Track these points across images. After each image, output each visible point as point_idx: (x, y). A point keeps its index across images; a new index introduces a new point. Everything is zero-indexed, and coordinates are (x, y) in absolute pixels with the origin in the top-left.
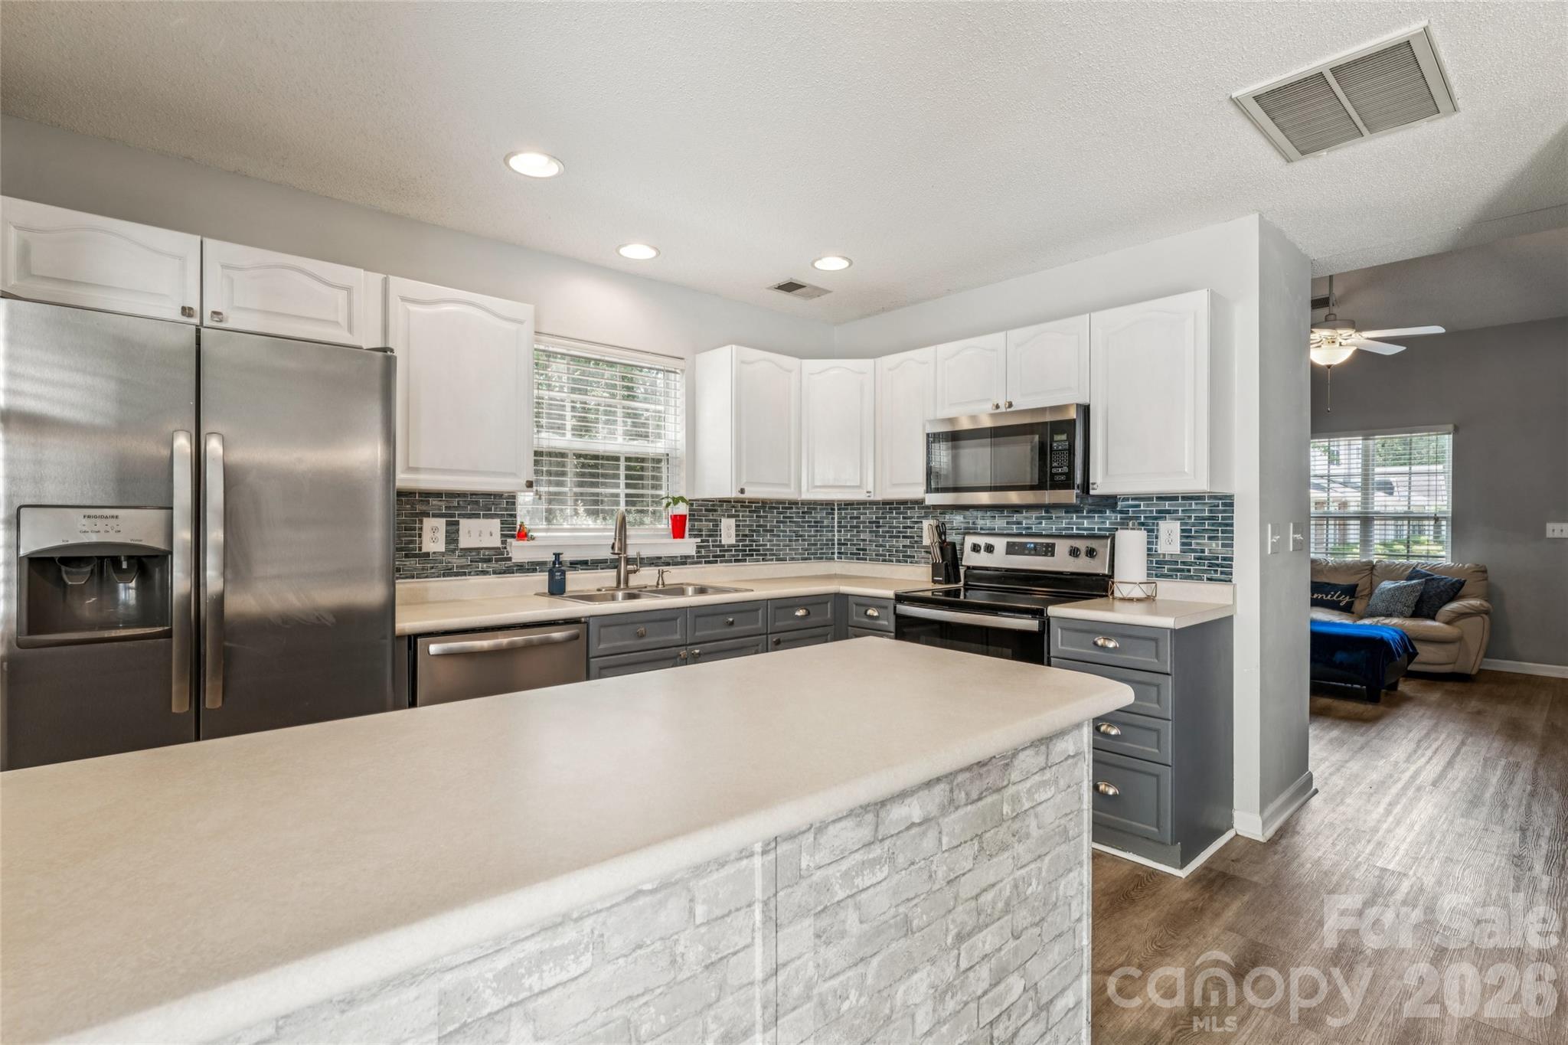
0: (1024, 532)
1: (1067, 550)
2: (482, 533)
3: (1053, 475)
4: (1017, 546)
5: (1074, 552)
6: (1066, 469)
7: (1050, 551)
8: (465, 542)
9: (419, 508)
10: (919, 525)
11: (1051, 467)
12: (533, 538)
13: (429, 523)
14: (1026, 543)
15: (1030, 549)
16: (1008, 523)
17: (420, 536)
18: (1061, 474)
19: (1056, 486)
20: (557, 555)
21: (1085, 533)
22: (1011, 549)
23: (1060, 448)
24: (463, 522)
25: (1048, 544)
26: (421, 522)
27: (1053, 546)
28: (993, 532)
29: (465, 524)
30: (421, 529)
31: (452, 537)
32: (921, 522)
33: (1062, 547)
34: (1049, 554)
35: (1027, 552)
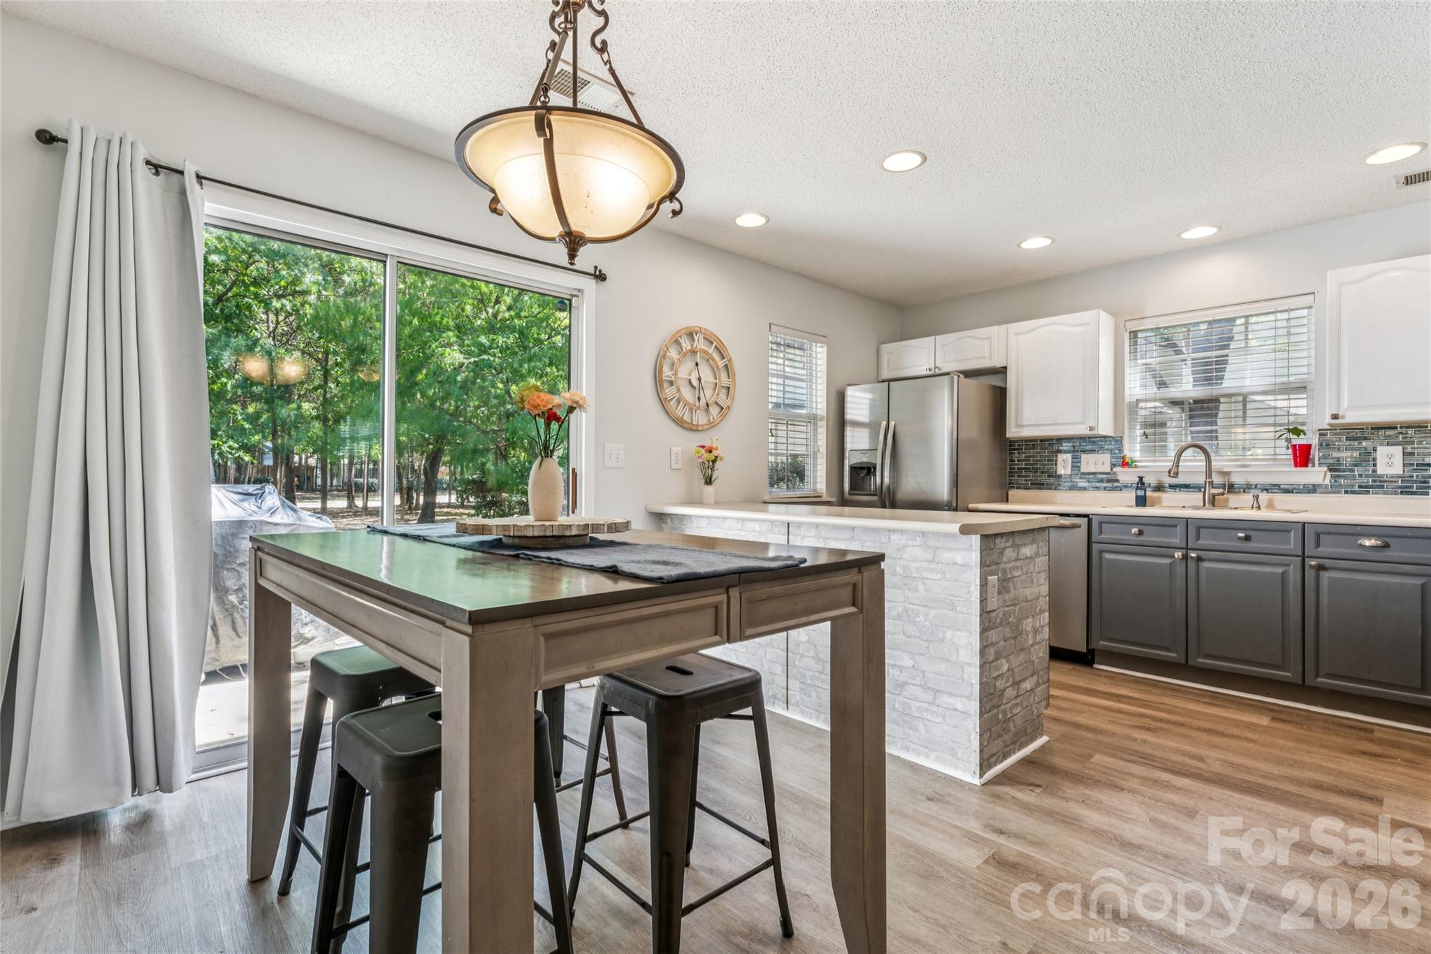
2: (1096, 462)
8: (1084, 469)
9: (1055, 448)
12: (1136, 467)
13: (1061, 457)
17: (1056, 465)
20: (1141, 478)
24: (1084, 456)
26: (1057, 456)
29: (1084, 457)
30: (1056, 460)
31: (1076, 465)
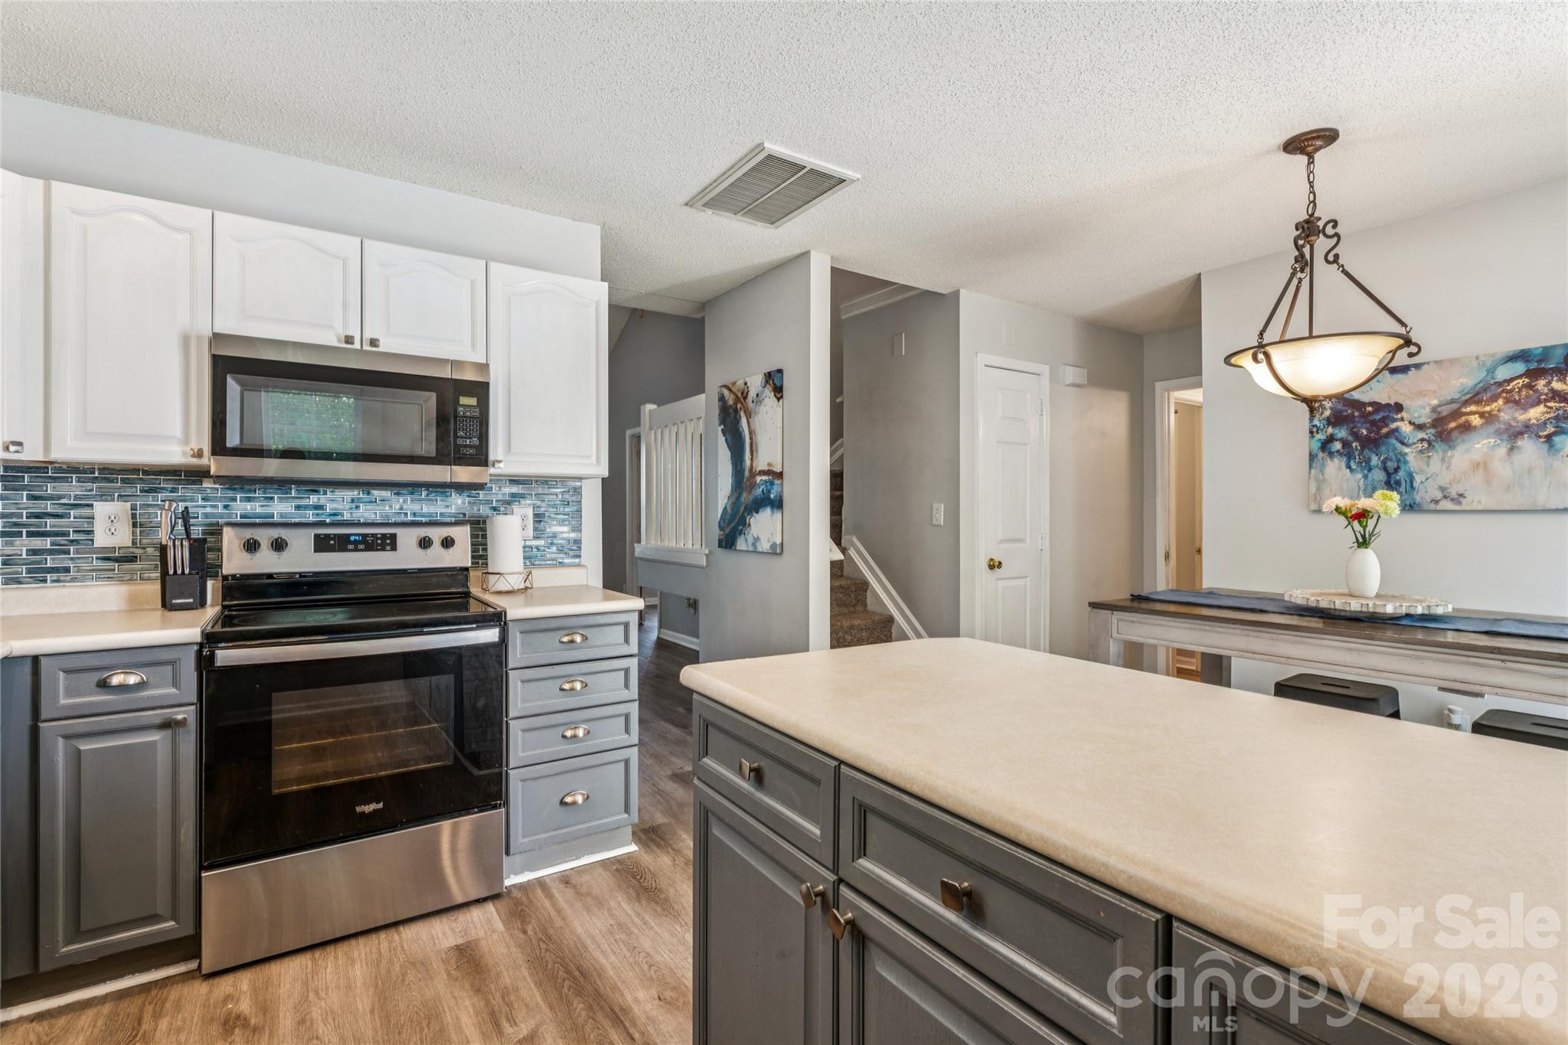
0: (328, 521)
1: (414, 542)
3: (457, 447)
4: (334, 539)
5: (425, 543)
6: (476, 441)
7: (388, 544)
10: (86, 511)
11: (456, 437)
14: (349, 535)
15: (356, 543)
16: (298, 507)
18: (470, 446)
19: (461, 460)
21: (424, 520)
22: (323, 544)
23: (468, 414)
25: (384, 536)
27: (393, 537)
28: (270, 520)
32: (91, 506)
33: (407, 538)
34: (388, 548)
35: (351, 547)
